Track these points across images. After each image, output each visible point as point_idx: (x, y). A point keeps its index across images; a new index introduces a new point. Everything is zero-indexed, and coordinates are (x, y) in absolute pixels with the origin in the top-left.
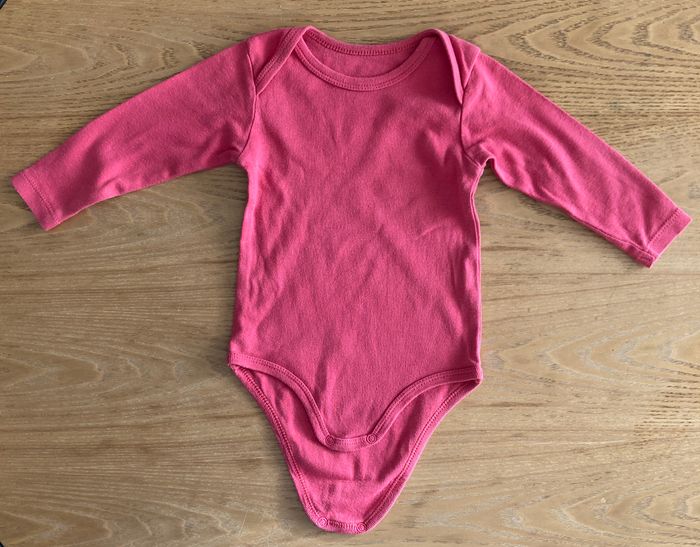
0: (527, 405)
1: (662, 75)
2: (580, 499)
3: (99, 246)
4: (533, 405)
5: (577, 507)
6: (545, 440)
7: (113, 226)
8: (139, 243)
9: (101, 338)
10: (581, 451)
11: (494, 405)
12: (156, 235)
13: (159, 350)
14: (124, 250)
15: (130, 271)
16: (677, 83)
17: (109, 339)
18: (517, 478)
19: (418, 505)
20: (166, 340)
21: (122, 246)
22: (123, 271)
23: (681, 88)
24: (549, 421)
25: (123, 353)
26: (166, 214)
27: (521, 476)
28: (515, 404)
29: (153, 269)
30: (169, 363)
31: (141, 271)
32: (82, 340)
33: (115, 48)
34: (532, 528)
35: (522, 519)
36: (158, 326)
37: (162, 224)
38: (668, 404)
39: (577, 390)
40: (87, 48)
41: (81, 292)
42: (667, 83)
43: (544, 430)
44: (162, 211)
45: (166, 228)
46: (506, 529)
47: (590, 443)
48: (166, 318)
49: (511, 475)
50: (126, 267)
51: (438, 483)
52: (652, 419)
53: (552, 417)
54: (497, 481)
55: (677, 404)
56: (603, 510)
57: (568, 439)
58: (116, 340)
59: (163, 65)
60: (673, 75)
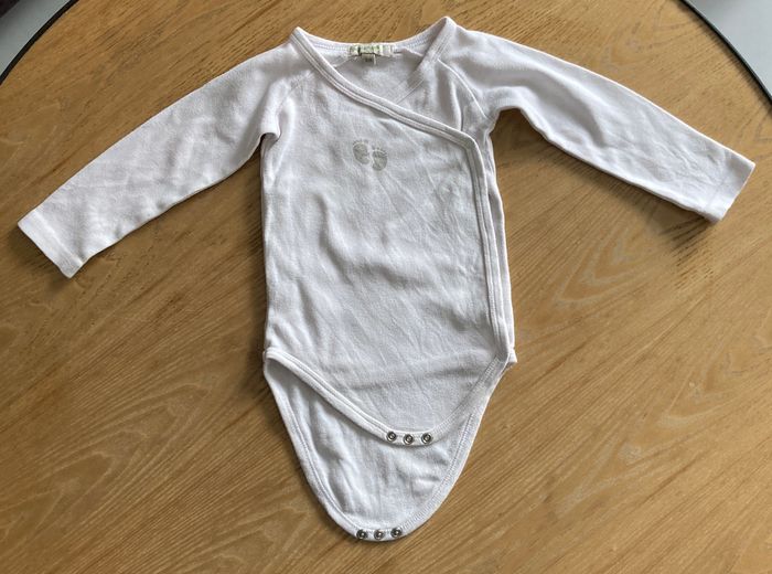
0: (574, 351)
1: (487, 20)
2: (672, 398)
3: (132, 476)
4: (579, 348)
5: (675, 405)
6: (609, 371)
7: (132, 452)
8: (164, 450)
9: (187, 553)
10: (644, 358)
11: (549, 371)
12: (173, 433)
13: (243, 528)
14: (155, 464)
15: (172, 478)
16: (503, 19)
17: (193, 549)
18: (611, 417)
19: (548, 500)
20: (242, 515)
21: (152, 463)
22: (166, 483)
23: (510, 20)
24: (601, 353)
25: (215, 551)
26: (169, 409)
27: (614, 413)
28: (564, 359)
29: (189, 463)
30: (259, 532)
31: (180, 472)
32: (172, 566)
33: (33, 304)
34: (652, 451)
35: (639, 448)
36: (227, 508)
37: (172, 420)
38: (683, 271)
39: (604, 312)
40: (8, 321)
41: (143, 526)
42: (496, 23)
43: (602, 362)
44: (164, 409)
45: (177, 420)
46: (634, 465)
47: (646, 347)
48: (229, 496)
49: (604, 419)
50: (166, 478)
51: (551, 469)
52: (679, 291)
53: (601, 346)
54: (597, 432)
55: (691, 266)
56: (697, 393)
57: (626, 356)
58: (200, 545)
59: (82, 290)
60: (495, 15)
